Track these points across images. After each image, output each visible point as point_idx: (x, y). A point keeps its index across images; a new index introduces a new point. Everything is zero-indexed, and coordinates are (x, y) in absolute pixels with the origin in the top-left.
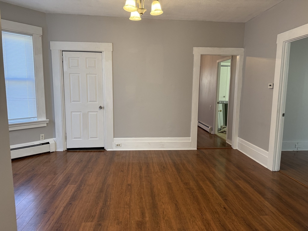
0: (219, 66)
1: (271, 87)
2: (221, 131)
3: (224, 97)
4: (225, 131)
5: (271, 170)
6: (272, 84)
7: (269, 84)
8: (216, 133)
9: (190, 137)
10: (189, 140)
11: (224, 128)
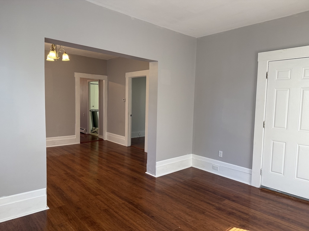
0: (89, 85)
1: (124, 101)
2: (93, 131)
3: (93, 106)
4: (95, 131)
5: (127, 146)
6: (124, 99)
7: (123, 99)
8: (90, 133)
9: (75, 135)
10: (74, 137)
11: (95, 129)
